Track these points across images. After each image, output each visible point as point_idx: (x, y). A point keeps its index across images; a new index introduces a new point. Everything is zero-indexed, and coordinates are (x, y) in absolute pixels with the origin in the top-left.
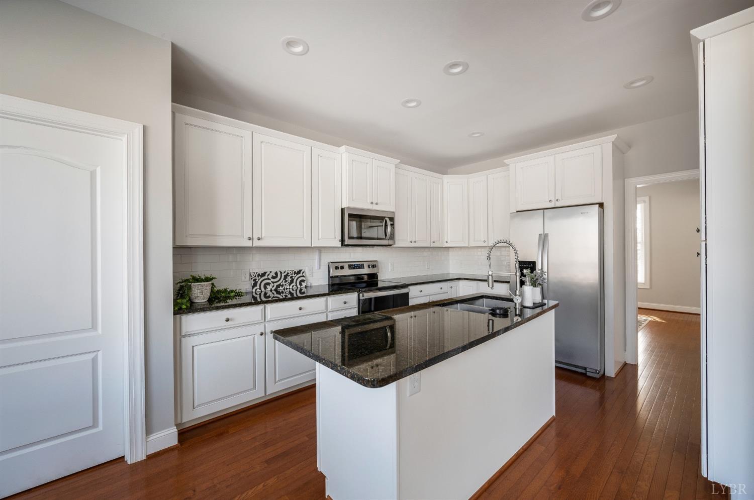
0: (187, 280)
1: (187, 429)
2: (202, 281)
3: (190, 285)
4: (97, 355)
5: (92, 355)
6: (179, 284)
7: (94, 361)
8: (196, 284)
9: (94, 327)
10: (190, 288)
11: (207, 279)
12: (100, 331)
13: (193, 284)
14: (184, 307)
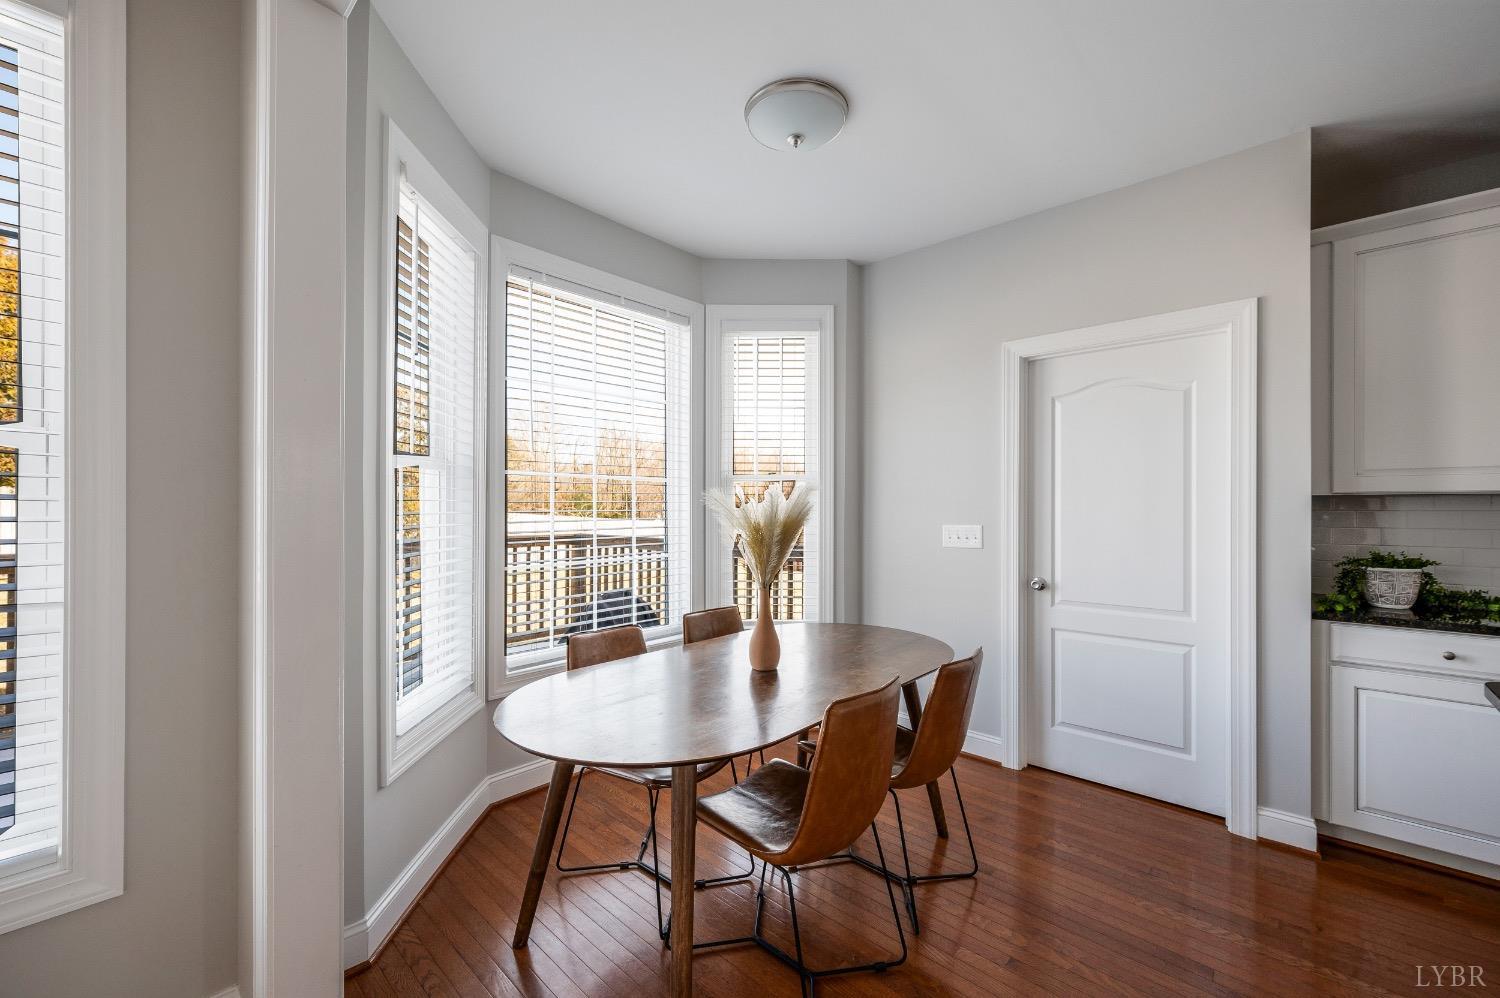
0: (1357, 561)
1: (1344, 845)
2: (1395, 564)
3: (1365, 572)
4: (1189, 651)
5: (1182, 651)
6: (1341, 567)
7: (1187, 658)
8: (1376, 569)
9: (1186, 610)
10: (1364, 576)
11: (1409, 564)
12: (1194, 618)
13: (1369, 569)
14: (1339, 608)
